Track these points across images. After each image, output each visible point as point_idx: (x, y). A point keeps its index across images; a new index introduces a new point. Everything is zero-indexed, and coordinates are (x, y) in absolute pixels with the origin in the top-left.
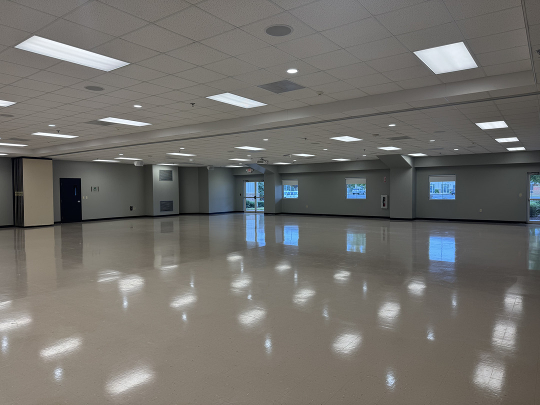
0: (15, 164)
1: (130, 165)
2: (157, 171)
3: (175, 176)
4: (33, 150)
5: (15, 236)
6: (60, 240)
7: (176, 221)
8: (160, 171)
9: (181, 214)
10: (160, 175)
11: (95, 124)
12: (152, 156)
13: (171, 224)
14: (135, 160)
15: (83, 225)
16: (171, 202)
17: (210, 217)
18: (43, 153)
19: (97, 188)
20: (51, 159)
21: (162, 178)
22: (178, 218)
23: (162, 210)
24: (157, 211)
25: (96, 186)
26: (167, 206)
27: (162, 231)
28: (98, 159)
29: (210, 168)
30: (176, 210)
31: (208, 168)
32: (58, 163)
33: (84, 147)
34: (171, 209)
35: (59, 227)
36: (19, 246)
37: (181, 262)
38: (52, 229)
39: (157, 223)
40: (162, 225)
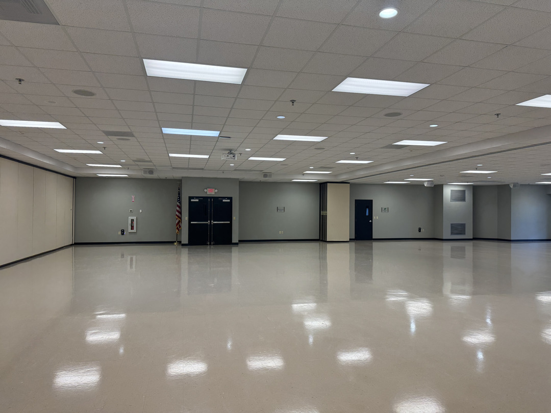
0: (321, 188)
1: (420, 186)
2: (448, 192)
3: (469, 196)
4: (336, 176)
5: (320, 249)
6: (354, 255)
7: (469, 246)
8: (452, 190)
9: (474, 239)
10: (451, 196)
11: (390, 148)
12: (444, 176)
13: (463, 249)
14: (425, 181)
15: (373, 243)
16: (463, 226)
17: (513, 245)
18: (343, 178)
19: (387, 209)
20: (349, 183)
21: (454, 199)
22: (471, 243)
23: (452, 233)
24: (447, 234)
25: (386, 207)
26: (458, 229)
27: (452, 257)
28: (389, 181)
29: (514, 186)
30: (469, 234)
31: (512, 186)
32: (354, 186)
33: (378, 170)
34: (463, 232)
35: (353, 244)
36: (323, 258)
37: (473, 294)
38: (347, 245)
39: (447, 246)
40: (453, 249)
